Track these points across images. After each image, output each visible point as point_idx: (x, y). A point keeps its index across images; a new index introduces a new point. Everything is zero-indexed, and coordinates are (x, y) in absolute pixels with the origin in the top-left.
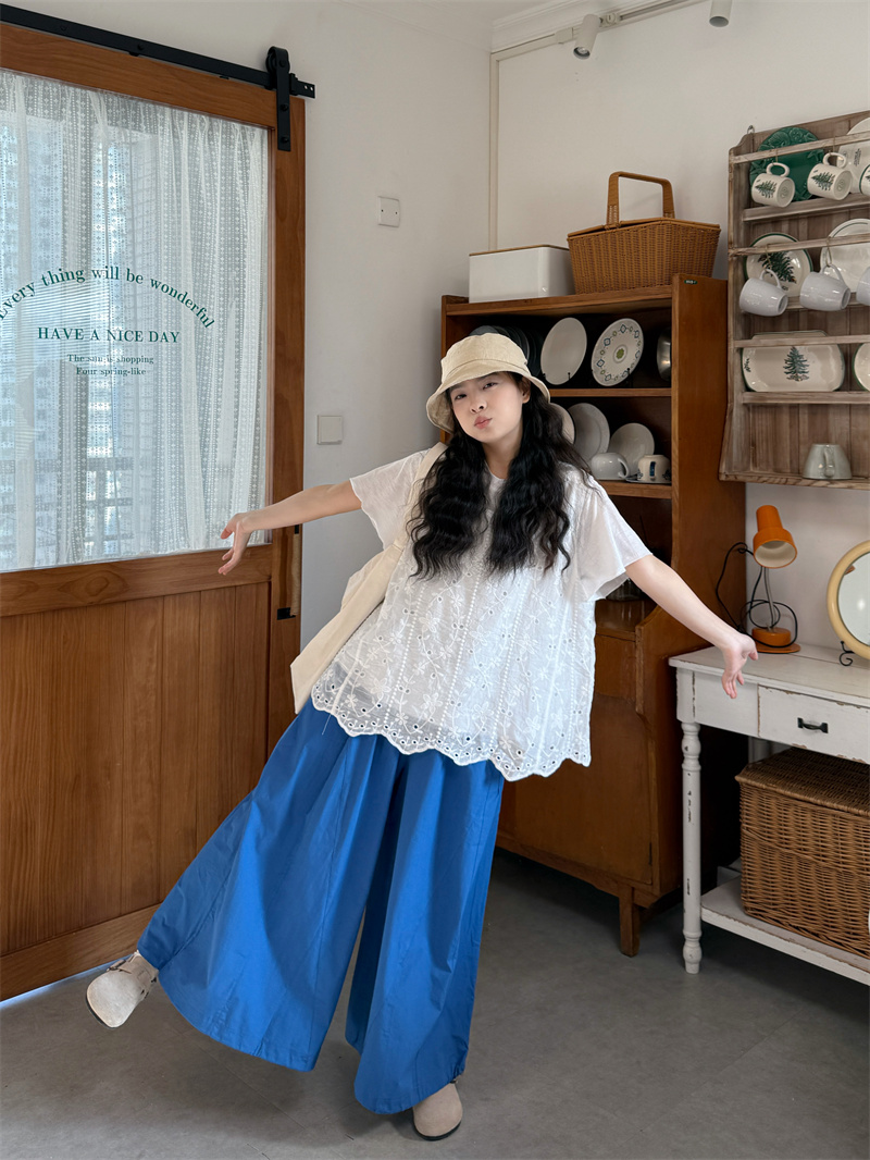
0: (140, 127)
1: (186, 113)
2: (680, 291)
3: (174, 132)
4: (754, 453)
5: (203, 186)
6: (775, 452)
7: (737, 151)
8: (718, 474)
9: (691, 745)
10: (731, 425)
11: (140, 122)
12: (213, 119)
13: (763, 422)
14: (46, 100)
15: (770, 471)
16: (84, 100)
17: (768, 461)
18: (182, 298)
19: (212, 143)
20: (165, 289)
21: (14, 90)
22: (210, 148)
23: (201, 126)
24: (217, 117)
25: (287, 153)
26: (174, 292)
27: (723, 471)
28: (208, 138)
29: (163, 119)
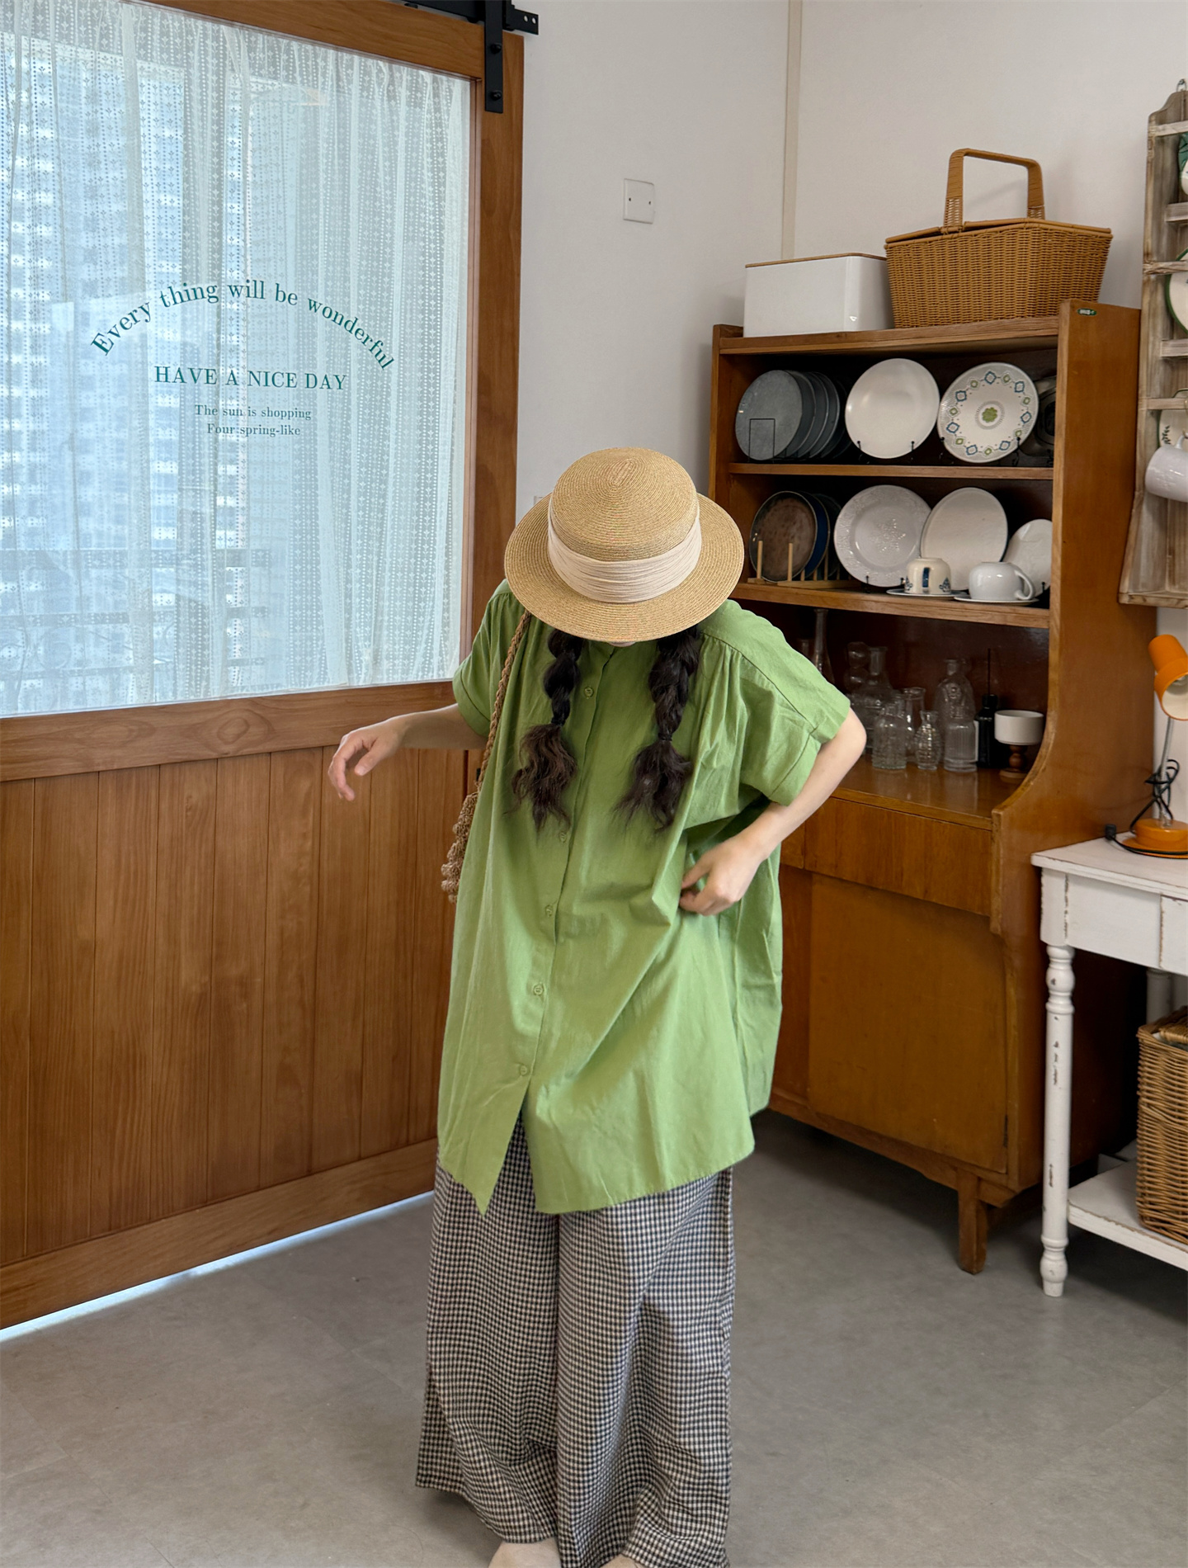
0: (293, 77)
1: (356, 58)
2: (1071, 326)
3: (338, 86)
4: (1172, 564)
5: (381, 168)
7: (1160, 118)
8: (1118, 594)
9: (1061, 977)
10: (1139, 523)
11: (294, 71)
12: (395, 66)
14: (165, 39)
16: (216, 38)
18: (350, 326)
19: (393, 103)
20: (327, 314)
21: (121, 25)
22: (390, 111)
23: (378, 76)
24: (400, 64)
25: (497, 115)
26: (339, 317)
27: (1126, 591)
28: (388, 96)
29: (325, 67)
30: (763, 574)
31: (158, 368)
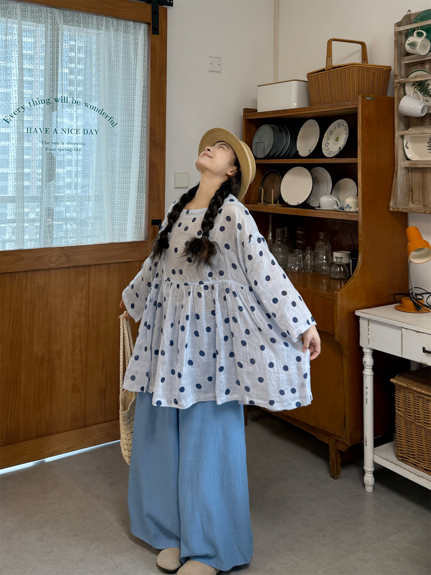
0: (80, 25)
1: (104, 18)
2: (362, 104)
3: (98, 27)
4: (412, 196)
5: (113, 54)
6: (423, 195)
7: (399, 24)
8: (389, 207)
9: (368, 360)
10: (396, 179)
11: (81, 23)
12: (118, 20)
13: (417, 177)
14: (32, 14)
15: (421, 206)
16: (51, 13)
17: (419, 201)
18: (101, 112)
19: (118, 32)
20: (92, 107)
21: (16, 9)
22: (117, 35)
23: (112, 23)
24: (121, 19)
25: (156, 35)
26: (96, 109)
27: (391, 206)
28: (116, 30)
29: (93, 21)
30: (263, 201)
31: (27, 128)
